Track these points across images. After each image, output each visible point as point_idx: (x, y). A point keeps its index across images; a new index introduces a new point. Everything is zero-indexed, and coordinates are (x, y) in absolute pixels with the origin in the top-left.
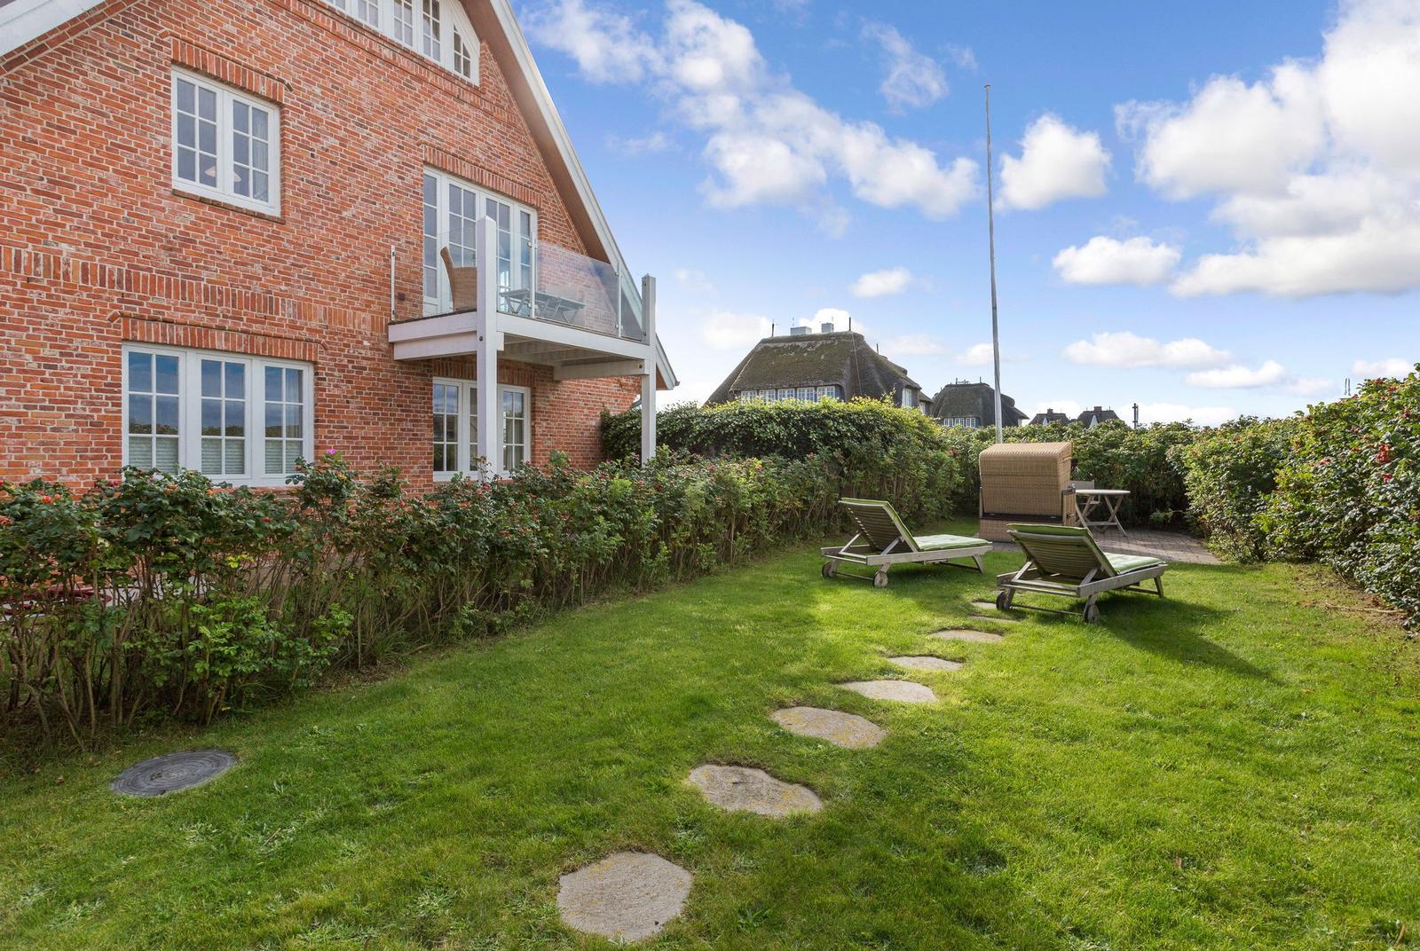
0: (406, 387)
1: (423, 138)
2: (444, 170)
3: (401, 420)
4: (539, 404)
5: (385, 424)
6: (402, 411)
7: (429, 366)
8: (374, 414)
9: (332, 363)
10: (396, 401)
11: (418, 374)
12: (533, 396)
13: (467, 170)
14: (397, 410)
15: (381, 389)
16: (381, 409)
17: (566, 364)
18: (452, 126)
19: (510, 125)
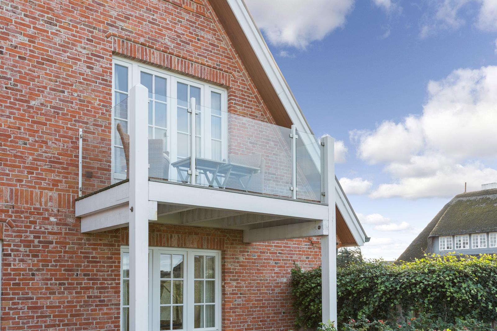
0: (93, 257)
1: (112, 30)
2: (134, 59)
3: (87, 288)
4: (228, 265)
5: (71, 293)
6: (89, 279)
7: (117, 237)
8: (60, 284)
9: (18, 240)
10: (82, 270)
11: (105, 245)
12: (223, 258)
13: (156, 57)
14: (83, 279)
15: (67, 261)
16: (67, 279)
17: (254, 227)
18: (141, 19)
19: (199, 14)
